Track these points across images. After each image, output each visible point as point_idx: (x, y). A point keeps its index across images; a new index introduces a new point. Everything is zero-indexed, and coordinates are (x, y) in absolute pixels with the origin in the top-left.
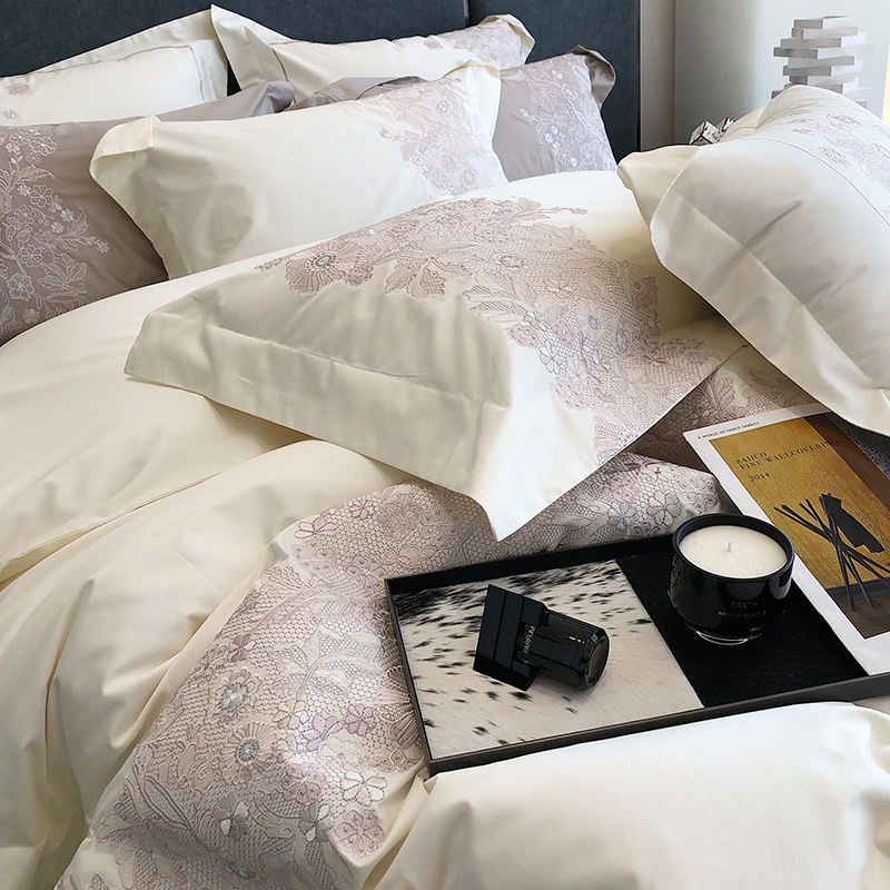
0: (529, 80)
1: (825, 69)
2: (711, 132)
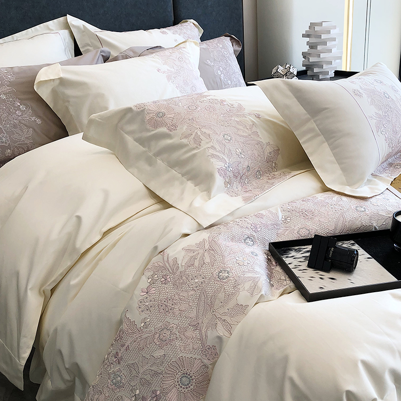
0: (208, 47)
1: (325, 43)
2: (281, 69)
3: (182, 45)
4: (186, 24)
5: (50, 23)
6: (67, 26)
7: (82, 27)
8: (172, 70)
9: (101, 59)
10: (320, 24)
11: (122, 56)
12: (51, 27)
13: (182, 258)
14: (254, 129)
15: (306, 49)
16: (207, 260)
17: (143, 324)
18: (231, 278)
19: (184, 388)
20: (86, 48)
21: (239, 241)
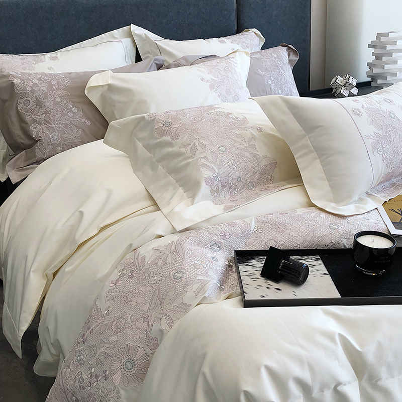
0: (262, 57)
1: (390, 54)
2: (340, 80)
3: (231, 56)
4: (247, 33)
5: (115, 32)
6: (130, 35)
7: (144, 36)
8: (216, 79)
9: (154, 66)
10: (387, 35)
11: (175, 64)
12: (115, 36)
13: (149, 256)
14: (253, 142)
15: (372, 59)
16: (169, 261)
17: (106, 312)
18: (184, 279)
19: (127, 372)
20: (146, 55)
21: (205, 246)
